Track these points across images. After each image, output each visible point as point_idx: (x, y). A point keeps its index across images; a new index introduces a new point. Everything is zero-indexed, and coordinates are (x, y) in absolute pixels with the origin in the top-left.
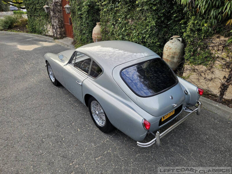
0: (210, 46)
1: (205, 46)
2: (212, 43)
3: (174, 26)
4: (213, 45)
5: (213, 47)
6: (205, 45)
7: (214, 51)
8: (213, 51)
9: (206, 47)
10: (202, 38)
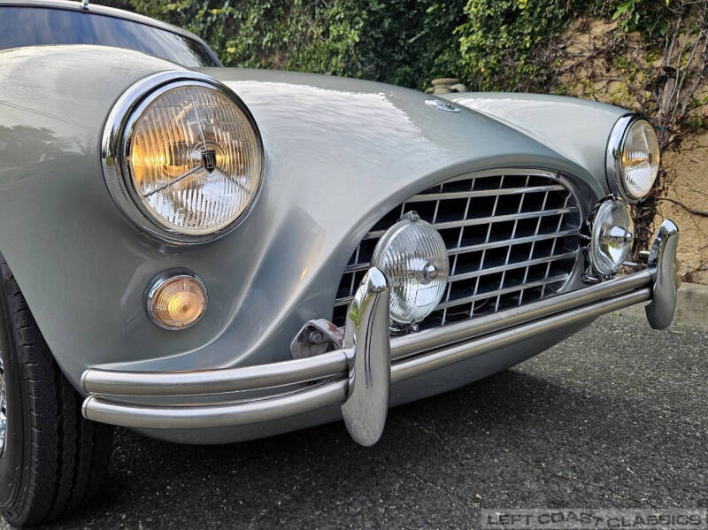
0: (561, 74)
1: (542, 75)
2: (566, 56)
3: (438, 53)
4: (569, 63)
5: (571, 70)
6: (542, 71)
7: (580, 86)
8: (575, 86)
9: (549, 78)
10: (528, 45)
